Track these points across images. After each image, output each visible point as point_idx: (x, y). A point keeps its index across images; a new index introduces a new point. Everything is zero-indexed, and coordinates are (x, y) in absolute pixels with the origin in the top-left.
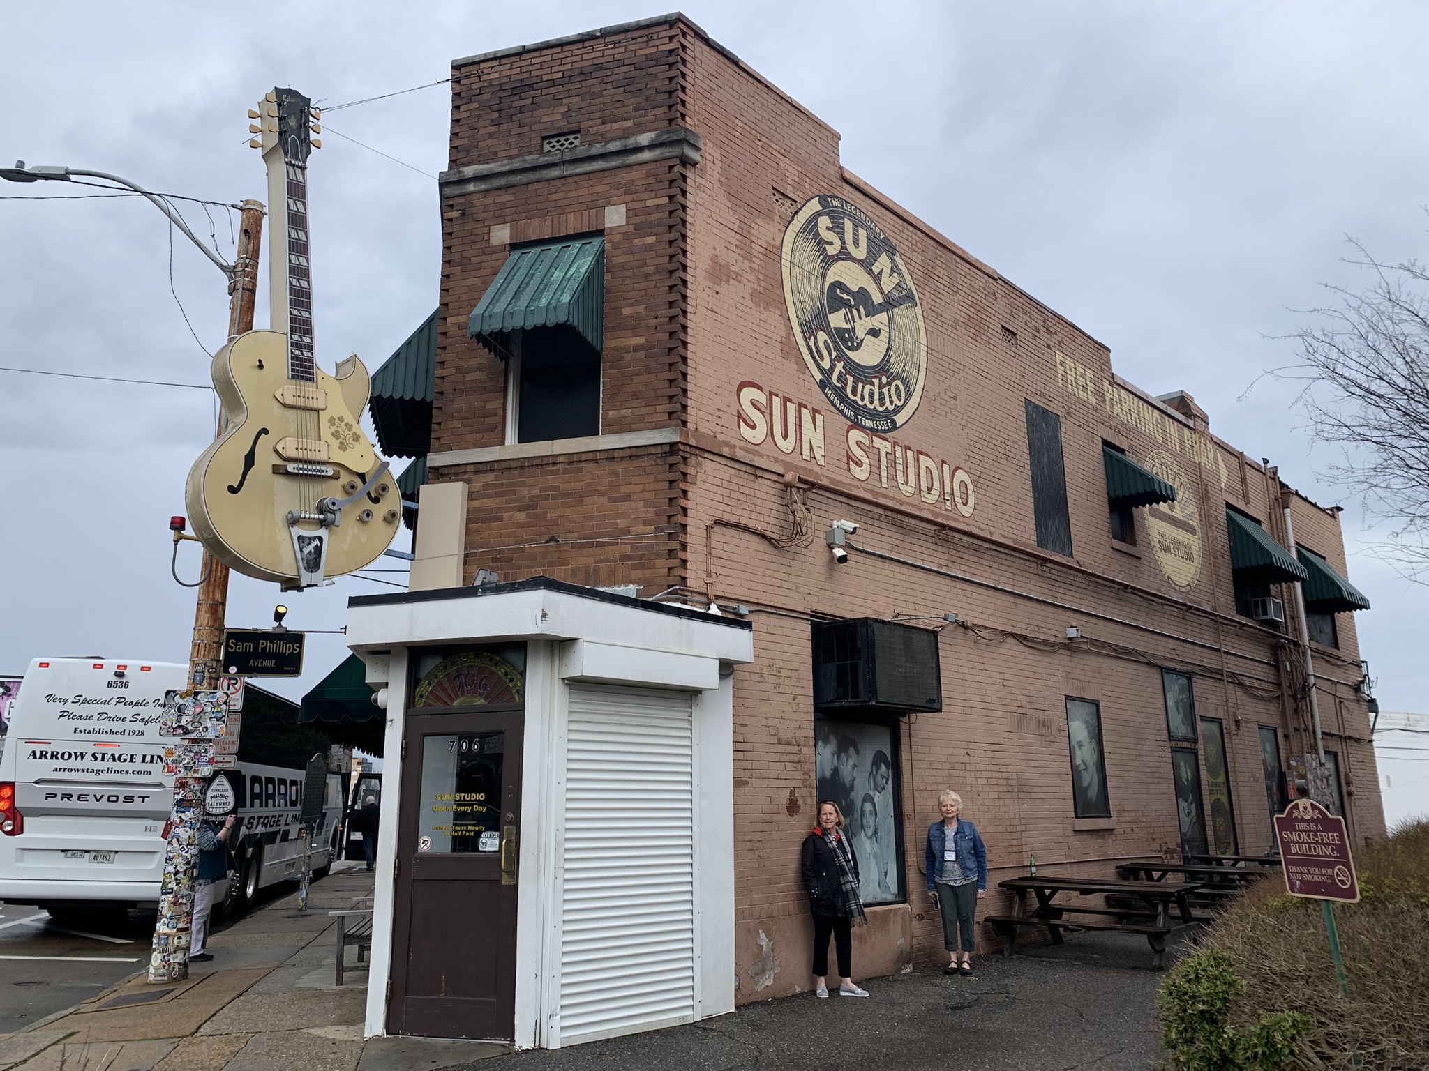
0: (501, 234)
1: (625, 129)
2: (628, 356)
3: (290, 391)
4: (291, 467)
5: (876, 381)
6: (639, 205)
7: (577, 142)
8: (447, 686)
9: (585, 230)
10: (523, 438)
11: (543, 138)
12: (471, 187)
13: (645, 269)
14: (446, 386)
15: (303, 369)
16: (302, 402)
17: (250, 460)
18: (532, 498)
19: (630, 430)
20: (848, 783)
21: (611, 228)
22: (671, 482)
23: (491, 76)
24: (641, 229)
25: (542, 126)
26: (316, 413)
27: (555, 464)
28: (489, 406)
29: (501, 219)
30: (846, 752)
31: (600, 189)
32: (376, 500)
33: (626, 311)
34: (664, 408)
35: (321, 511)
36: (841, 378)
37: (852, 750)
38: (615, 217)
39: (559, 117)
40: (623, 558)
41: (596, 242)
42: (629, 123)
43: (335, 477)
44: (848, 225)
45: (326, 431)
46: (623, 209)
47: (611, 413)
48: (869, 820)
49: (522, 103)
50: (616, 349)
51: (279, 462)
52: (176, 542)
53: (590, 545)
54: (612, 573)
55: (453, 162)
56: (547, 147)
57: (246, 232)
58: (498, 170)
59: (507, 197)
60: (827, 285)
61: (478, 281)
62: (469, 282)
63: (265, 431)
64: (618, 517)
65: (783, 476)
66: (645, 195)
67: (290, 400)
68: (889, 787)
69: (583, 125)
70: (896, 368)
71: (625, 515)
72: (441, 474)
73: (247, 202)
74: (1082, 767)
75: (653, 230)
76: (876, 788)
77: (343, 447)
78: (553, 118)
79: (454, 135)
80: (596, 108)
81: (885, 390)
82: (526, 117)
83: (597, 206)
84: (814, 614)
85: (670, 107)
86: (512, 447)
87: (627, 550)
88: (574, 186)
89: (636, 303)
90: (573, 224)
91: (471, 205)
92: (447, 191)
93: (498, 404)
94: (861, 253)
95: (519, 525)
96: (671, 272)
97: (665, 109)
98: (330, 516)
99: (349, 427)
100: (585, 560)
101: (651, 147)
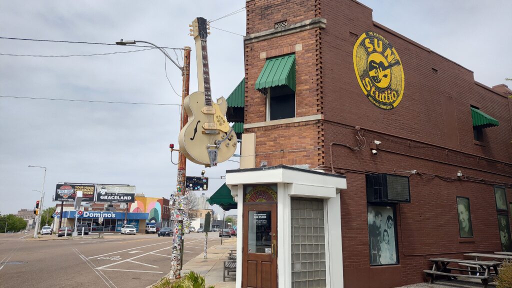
0: (263, 55)
1: (301, 19)
2: (304, 92)
3: (205, 109)
4: (207, 132)
5: (386, 92)
6: (306, 43)
7: (286, 24)
8: (254, 195)
9: (289, 52)
10: (272, 119)
11: (275, 24)
12: (254, 41)
13: (308, 64)
14: (248, 104)
15: (208, 102)
16: (209, 112)
17: (196, 130)
18: (275, 137)
19: (305, 116)
20: (379, 226)
21: (297, 52)
22: (319, 132)
23: (258, 4)
24: (307, 51)
25: (275, 20)
26: (212, 116)
27: (282, 127)
28: (261, 109)
29: (263, 50)
30: (378, 216)
31: (294, 39)
32: (230, 140)
33: (302, 78)
34: (316, 108)
35: (215, 144)
36: (374, 93)
37: (380, 215)
38: (299, 48)
39: (280, 16)
40: (304, 156)
41: (293, 56)
42: (303, 17)
43: (219, 134)
44: (376, 40)
45: (216, 120)
46: (301, 45)
47: (299, 111)
48: (386, 238)
49: (268, 12)
50: (300, 90)
51: (204, 130)
52: (172, 152)
53: (294, 152)
54: (300, 161)
55: (248, 33)
56: (276, 26)
57: (186, 57)
58: (262, 35)
59: (265, 43)
60: (368, 62)
61: (256, 71)
62: (254, 71)
63: (199, 121)
64: (302, 143)
65: (355, 127)
66: (308, 40)
67: (206, 112)
68: (393, 227)
69: (288, 19)
70: (393, 87)
71: (304, 143)
72: (248, 131)
73: (186, 47)
74: (463, 220)
75: (311, 52)
76: (388, 228)
77: (220, 125)
78: (278, 17)
79: (248, 24)
80: (291, 13)
81: (389, 95)
82: (269, 17)
83: (293, 45)
84: (367, 172)
85: (316, 11)
86: (269, 122)
87: (305, 153)
88: (285, 39)
89: (306, 75)
90: (285, 51)
91: (254, 46)
92: (246, 42)
93: (264, 109)
94: (380, 49)
95: (272, 146)
96: (317, 65)
97: (314, 11)
98: (218, 145)
99: (222, 118)
100: (292, 157)
101: (310, 24)
